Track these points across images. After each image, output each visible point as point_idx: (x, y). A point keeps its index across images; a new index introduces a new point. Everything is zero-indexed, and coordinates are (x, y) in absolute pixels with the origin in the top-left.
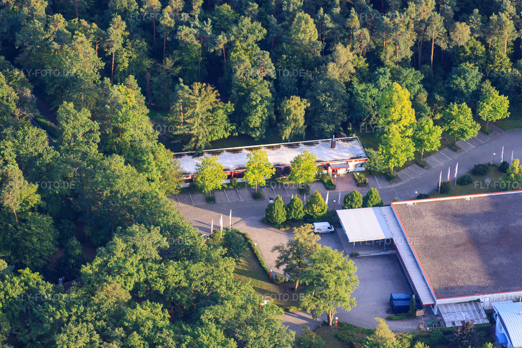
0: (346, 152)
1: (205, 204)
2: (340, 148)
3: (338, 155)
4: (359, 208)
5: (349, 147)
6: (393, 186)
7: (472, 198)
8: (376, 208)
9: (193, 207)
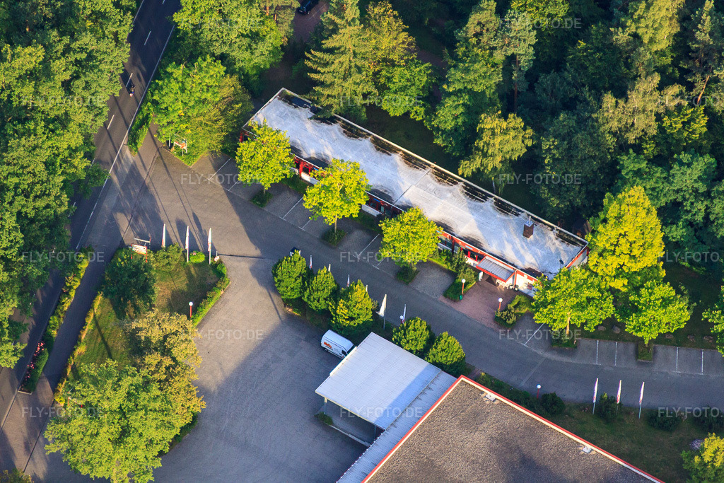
0: (534, 254)
1: (245, 198)
2: (536, 242)
3: (517, 252)
4: (411, 351)
5: (553, 249)
6: (548, 355)
7: (593, 453)
8: (434, 368)
9: (223, 192)
